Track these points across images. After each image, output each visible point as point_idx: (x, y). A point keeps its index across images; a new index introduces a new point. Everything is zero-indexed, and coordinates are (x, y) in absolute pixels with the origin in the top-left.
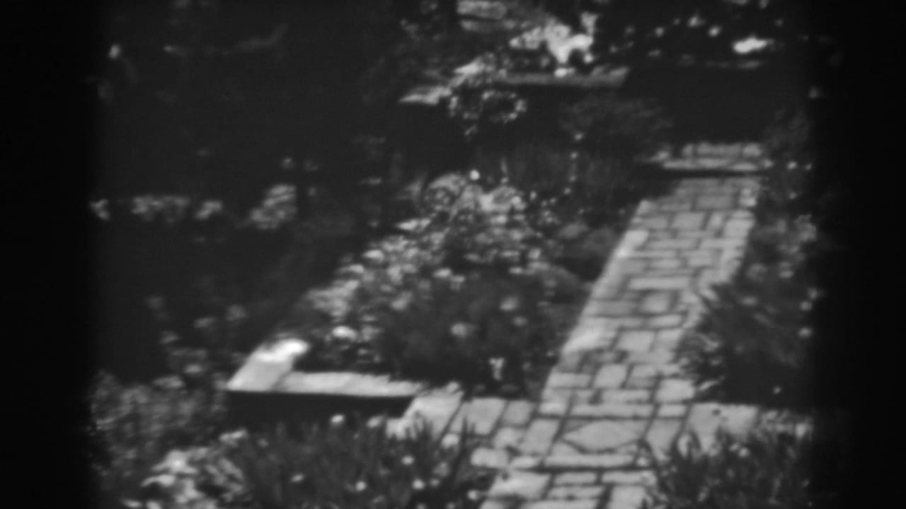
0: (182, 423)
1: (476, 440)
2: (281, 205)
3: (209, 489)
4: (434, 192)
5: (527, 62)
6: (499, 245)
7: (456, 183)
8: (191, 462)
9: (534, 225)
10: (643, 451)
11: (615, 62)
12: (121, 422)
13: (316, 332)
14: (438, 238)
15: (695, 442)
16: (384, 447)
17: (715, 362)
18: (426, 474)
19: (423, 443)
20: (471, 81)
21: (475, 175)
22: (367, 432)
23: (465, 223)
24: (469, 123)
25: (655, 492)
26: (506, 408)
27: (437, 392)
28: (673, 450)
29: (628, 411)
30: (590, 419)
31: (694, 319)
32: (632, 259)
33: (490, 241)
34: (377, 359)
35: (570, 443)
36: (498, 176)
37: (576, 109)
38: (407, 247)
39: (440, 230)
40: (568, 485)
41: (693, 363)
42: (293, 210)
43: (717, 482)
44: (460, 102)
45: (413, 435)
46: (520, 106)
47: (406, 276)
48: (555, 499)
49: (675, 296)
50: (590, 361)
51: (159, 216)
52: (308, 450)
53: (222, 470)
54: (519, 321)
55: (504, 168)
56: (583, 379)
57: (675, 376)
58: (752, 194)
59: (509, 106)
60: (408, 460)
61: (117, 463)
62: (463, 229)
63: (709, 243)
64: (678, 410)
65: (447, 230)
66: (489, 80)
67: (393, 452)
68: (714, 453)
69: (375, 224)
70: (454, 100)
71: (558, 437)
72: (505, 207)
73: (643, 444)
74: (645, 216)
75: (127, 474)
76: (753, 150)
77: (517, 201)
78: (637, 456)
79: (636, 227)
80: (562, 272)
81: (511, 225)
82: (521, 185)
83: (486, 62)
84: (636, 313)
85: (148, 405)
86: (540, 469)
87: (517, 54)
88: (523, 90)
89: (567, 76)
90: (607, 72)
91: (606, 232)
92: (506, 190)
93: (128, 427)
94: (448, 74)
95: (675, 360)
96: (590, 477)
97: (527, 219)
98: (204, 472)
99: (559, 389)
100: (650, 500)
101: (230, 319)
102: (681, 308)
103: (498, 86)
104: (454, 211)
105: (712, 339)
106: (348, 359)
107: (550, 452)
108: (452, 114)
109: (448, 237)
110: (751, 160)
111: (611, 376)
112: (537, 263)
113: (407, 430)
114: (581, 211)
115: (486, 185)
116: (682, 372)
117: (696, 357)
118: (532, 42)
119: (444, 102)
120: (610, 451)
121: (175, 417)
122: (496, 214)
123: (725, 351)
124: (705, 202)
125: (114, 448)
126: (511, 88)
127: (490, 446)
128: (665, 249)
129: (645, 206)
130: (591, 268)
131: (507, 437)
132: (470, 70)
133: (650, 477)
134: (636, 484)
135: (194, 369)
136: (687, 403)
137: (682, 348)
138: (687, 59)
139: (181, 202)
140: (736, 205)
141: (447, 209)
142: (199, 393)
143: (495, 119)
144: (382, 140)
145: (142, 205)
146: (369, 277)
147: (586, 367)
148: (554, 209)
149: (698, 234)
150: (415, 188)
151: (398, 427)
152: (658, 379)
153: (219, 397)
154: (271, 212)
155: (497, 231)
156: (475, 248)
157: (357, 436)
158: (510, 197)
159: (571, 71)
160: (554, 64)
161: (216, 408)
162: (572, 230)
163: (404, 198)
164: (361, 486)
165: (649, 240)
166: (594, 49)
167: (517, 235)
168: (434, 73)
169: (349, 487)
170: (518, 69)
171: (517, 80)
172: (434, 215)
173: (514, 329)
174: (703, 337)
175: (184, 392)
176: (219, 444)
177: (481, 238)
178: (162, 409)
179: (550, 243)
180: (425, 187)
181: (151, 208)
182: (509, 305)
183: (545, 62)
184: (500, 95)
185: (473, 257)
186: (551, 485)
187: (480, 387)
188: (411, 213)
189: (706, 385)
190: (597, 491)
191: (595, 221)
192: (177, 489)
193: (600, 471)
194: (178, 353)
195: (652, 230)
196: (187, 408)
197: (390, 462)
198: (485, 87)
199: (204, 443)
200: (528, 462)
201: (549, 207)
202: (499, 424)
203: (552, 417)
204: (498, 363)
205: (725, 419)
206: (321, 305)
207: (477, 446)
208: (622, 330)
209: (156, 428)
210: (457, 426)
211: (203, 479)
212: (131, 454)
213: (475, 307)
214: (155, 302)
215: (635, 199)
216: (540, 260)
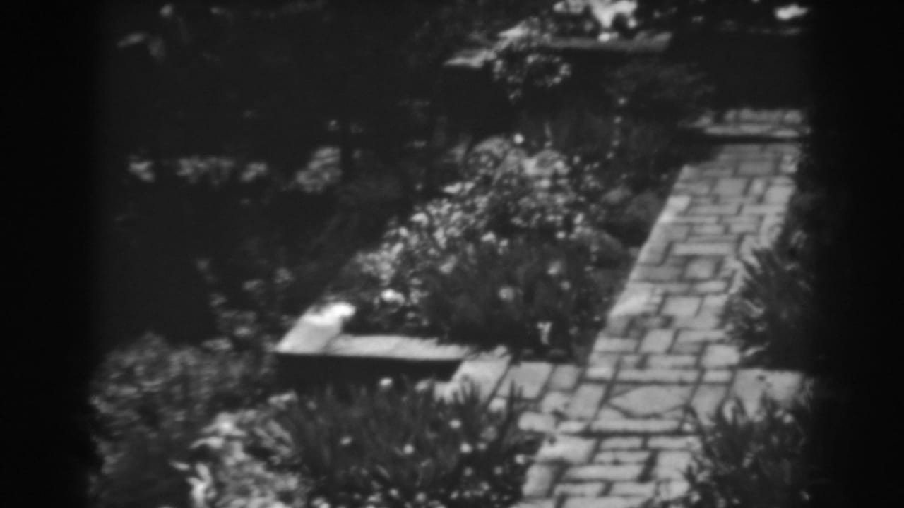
0: (231, 385)
1: (523, 405)
2: (326, 167)
3: (257, 451)
4: (478, 155)
5: (571, 26)
6: (542, 210)
7: (500, 146)
8: (240, 425)
9: (576, 188)
10: (689, 417)
11: (659, 27)
12: (171, 384)
13: (365, 296)
14: (482, 202)
15: (740, 409)
16: (433, 410)
17: (760, 329)
18: (473, 438)
19: (471, 406)
20: (515, 44)
21: (519, 139)
22: (415, 396)
23: (509, 187)
24: (514, 86)
25: (700, 458)
26: (553, 372)
27: (484, 355)
28: (718, 416)
29: (674, 376)
30: (636, 384)
31: (738, 285)
32: (675, 224)
33: (533, 205)
34: (425, 323)
35: (616, 408)
36: (542, 140)
37: (619, 74)
38: (451, 211)
39: (485, 193)
40: (615, 450)
41: (739, 329)
42: (338, 173)
43: (762, 447)
44: (504, 66)
45: (461, 399)
46: (564, 70)
47: (451, 240)
48: (602, 463)
49: (719, 263)
50: (636, 327)
51: (204, 178)
52: (356, 413)
53: (270, 433)
54: (566, 285)
55: (548, 132)
56: (629, 344)
57: (720, 342)
58: (793, 161)
59: (553, 70)
60: (455, 424)
61: (165, 424)
62: (507, 193)
63: (751, 210)
64: (723, 376)
65: (491, 193)
66: (534, 44)
67: (440, 415)
68: (758, 418)
69: (419, 187)
70: (499, 64)
71: (605, 402)
72: (548, 172)
73: (688, 409)
74: (688, 181)
75: (177, 436)
76: (793, 116)
77: (560, 166)
78: (683, 421)
79: (678, 193)
80: (607, 237)
81: (555, 189)
82: (565, 150)
83: (532, 26)
84: (681, 279)
85: (198, 367)
86: (586, 434)
87: (562, 18)
88: (568, 55)
89: (611, 40)
90: (651, 36)
91: (649, 197)
92: (549, 154)
93: (177, 389)
94: (493, 38)
95: (721, 326)
96: (636, 442)
97: (570, 183)
98: (252, 435)
99: (606, 353)
100: (694, 465)
101: (279, 281)
102: (725, 273)
103: (542, 50)
104: (498, 175)
105: (758, 305)
106: (395, 323)
107: (596, 417)
108: (497, 77)
109: (492, 200)
110: (792, 126)
111: (657, 340)
112: (581, 227)
113: (455, 395)
114: (624, 176)
115: (530, 149)
116: (728, 338)
117: (741, 323)
118: (577, 6)
119: (488, 65)
120: (656, 416)
121: (224, 379)
122: (539, 178)
123: (770, 317)
124: (747, 168)
125: (163, 410)
126: (555, 52)
127: (537, 411)
128: (708, 215)
129: (687, 171)
130: (637, 233)
131: (554, 401)
132: (515, 33)
133: (695, 443)
134: (682, 450)
135: (243, 331)
136: (732, 368)
137: (727, 314)
138: (730, 25)
139: (226, 164)
140: (777, 172)
141: (491, 173)
142: (247, 355)
143: (539, 83)
144: (427, 103)
145: (187, 167)
146: (414, 240)
147: (633, 333)
148: (596, 173)
149: (738, 200)
150: (459, 152)
151: (446, 391)
152: (704, 346)
153: (267, 360)
154: (316, 175)
155: (541, 196)
156: (518, 211)
157: (405, 399)
158: (553, 161)
159: (615, 35)
160: (598, 28)
161: (265, 370)
162: (615, 195)
163: (446, 161)
164: (409, 449)
165: (692, 205)
166: (637, 14)
167: (560, 200)
168: (476, 36)
169: (397, 450)
170: (562, 34)
171: (561, 44)
172: (478, 178)
173: (560, 293)
174: (748, 303)
175: (233, 354)
176: (268, 406)
177: (525, 201)
178: (210, 371)
179: (593, 207)
180: (470, 149)
181: (196, 169)
182: (554, 270)
183: (589, 26)
184: (543, 59)
185: (517, 221)
186: (597, 450)
187: (528, 351)
188: (455, 177)
189: (751, 352)
190: (643, 456)
191: (638, 186)
192: (226, 451)
193: (646, 435)
194: (227, 315)
195: (694, 196)
196: (236, 370)
197: (438, 425)
198: (529, 51)
199: (252, 406)
200: (575, 426)
201: (593, 172)
202: (546, 388)
203: (599, 381)
204: (545, 328)
205: (769, 385)
206: (368, 268)
207: (524, 410)
208: (666, 296)
209: (205, 391)
210: (505, 390)
211: (250, 442)
212: (180, 417)
213: (520, 272)
214: (203, 265)
215: (677, 164)
216: (582, 224)
